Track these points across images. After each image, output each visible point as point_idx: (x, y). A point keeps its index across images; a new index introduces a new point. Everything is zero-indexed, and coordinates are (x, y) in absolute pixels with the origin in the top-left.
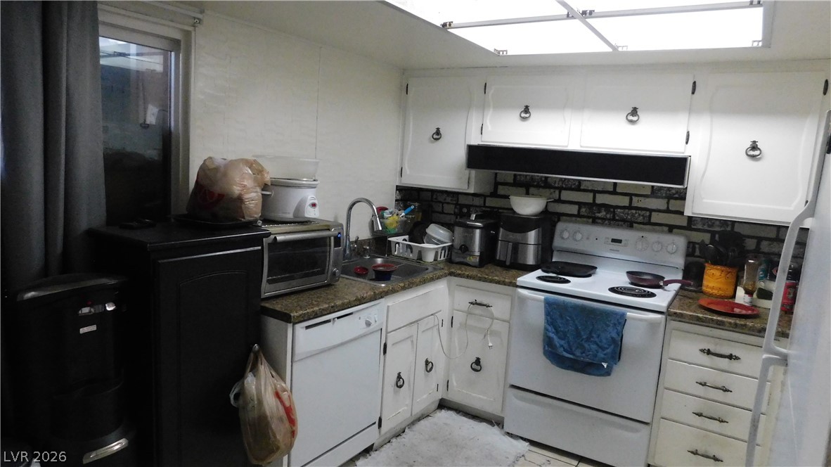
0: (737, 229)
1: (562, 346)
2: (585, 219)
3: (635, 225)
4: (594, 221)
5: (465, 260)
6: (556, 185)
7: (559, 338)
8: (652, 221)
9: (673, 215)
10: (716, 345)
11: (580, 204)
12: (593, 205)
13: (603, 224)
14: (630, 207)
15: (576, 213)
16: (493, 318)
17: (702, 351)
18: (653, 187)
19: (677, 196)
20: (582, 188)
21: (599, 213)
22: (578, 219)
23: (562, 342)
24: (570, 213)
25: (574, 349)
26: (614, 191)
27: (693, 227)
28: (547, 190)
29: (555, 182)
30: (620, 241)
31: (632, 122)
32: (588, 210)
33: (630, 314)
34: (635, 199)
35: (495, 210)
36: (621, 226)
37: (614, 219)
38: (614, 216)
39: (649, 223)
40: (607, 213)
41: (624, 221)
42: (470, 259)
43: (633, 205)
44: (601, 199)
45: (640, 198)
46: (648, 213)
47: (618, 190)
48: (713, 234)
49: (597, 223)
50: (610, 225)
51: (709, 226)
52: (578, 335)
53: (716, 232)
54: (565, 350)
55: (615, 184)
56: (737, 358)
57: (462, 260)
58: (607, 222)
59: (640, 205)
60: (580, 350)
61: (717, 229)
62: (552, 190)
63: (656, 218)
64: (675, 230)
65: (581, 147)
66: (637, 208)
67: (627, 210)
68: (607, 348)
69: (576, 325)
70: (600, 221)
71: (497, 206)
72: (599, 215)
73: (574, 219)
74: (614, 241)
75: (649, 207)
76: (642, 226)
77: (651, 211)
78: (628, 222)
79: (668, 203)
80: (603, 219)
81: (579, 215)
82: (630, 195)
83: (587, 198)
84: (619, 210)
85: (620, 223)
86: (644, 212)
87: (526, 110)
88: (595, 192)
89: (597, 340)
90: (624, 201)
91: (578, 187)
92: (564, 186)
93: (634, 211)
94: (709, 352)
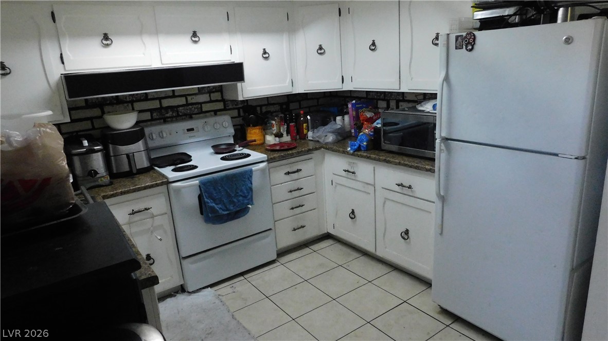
0: (250, 103)
1: (220, 208)
2: (158, 121)
3: (194, 116)
4: (165, 121)
5: (97, 183)
6: (128, 100)
7: (216, 204)
8: (203, 110)
9: (214, 103)
10: (290, 167)
11: (151, 111)
12: (161, 109)
13: (172, 122)
14: (187, 104)
15: (150, 118)
16: (153, 216)
17: (286, 174)
18: (198, 88)
19: (214, 90)
20: (149, 97)
21: (167, 113)
22: (153, 122)
23: (220, 206)
24: (145, 119)
25: (228, 207)
26: (174, 95)
27: (227, 108)
28: (121, 105)
29: (126, 98)
30: (192, 130)
31: (195, 42)
32: (159, 114)
33: (254, 168)
34: (189, 98)
35: (74, 134)
36: (185, 119)
37: (178, 115)
38: (178, 113)
39: (202, 112)
40: (173, 113)
41: (185, 115)
42: (101, 180)
43: (189, 102)
44: (166, 103)
45: (192, 97)
46: (200, 106)
47: (176, 94)
48: (238, 109)
49: (168, 121)
50: (177, 121)
51: (236, 105)
52: (229, 196)
53: (240, 108)
54: (223, 210)
55: (173, 91)
56: (301, 170)
57: (93, 184)
58: (174, 119)
59: (193, 101)
60: (232, 205)
61: (240, 106)
62: (126, 105)
63: (205, 108)
64: (218, 113)
65: (162, 64)
66: (192, 104)
67: (186, 107)
68: (248, 196)
69: (226, 190)
70: (169, 119)
71: (76, 130)
72: (168, 115)
73: (149, 123)
74: (188, 130)
75: (200, 101)
76: (198, 115)
77: (201, 103)
78: (188, 115)
79: (210, 96)
80: (172, 117)
81: (152, 119)
82: (185, 96)
83: (155, 104)
84: (181, 108)
85: (184, 117)
86: (197, 105)
87: (106, 37)
88: (160, 99)
89: (240, 193)
90: (182, 101)
91: (146, 98)
92: (135, 99)
93: (190, 107)
94: (288, 173)
